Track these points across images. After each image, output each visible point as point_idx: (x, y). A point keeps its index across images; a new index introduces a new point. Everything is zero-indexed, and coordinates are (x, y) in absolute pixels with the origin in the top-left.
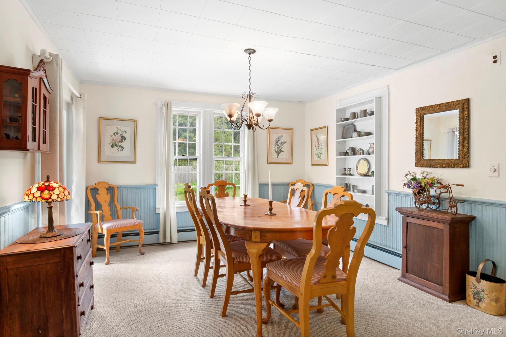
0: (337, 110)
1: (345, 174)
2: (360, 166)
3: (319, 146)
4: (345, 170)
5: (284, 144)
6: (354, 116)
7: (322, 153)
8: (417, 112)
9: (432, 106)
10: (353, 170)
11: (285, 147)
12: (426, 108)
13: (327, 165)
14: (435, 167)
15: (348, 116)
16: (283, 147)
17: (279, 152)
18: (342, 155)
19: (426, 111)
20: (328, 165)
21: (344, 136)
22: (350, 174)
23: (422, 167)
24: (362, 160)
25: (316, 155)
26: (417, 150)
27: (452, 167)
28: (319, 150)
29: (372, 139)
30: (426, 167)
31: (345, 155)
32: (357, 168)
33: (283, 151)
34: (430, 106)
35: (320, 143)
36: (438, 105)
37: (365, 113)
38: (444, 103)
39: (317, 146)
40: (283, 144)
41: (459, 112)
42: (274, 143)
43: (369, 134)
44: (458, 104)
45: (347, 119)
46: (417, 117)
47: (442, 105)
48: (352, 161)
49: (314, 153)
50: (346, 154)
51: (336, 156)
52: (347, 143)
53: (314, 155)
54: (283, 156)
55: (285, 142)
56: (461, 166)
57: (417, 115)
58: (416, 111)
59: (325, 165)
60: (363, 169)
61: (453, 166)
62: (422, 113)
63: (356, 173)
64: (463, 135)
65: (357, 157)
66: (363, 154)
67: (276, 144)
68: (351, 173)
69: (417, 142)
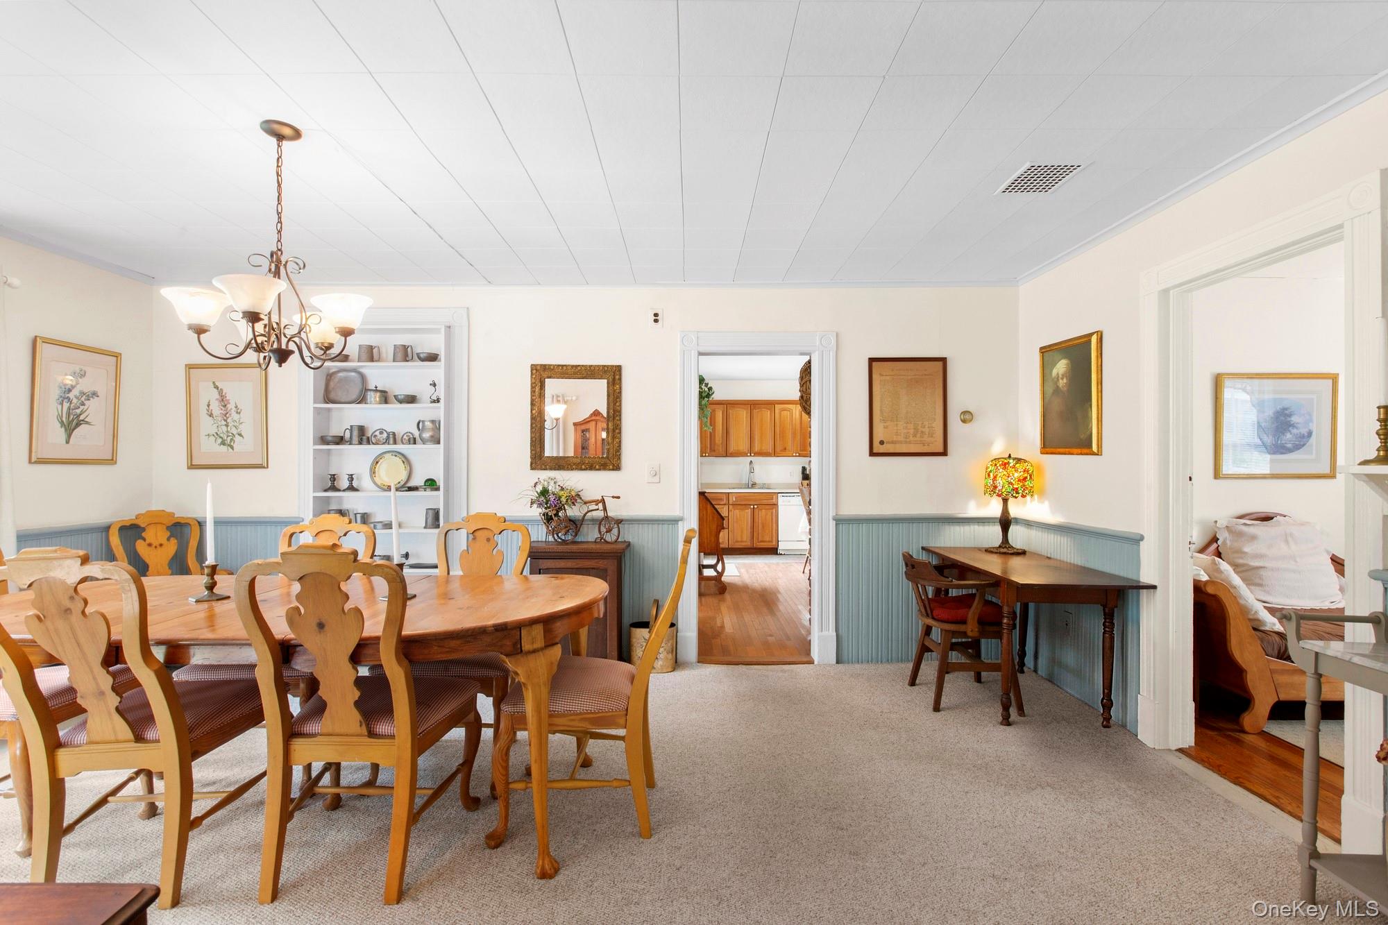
1: (335, 489)
2: (383, 468)
3: (225, 416)
4: (333, 478)
5: (89, 400)
6: (369, 353)
7: (240, 435)
8: (534, 371)
9: (563, 366)
10: (362, 479)
11: (95, 411)
12: (552, 367)
13: (264, 467)
14: (568, 469)
16: (86, 407)
17: (71, 424)
18: (327, 443)
19: (553, 372)
20: (268, 467)
21: (332, 397)
22: (352, 488)
23: (545, 470)
24: (388, 457)
25: (212, 439)
26: (534, 439)
27: (597, 470)
28: (227, 426)
30: (551, 469)
31: (338, 444)
32: (373, 473)
33: (87, 423)
34: (559, 365)
35: (231, 406)
36: (573, 366)
37: (406, 354)
38: (583, 366)
39: (217, 413)
40: (85, 400)
41: (608, 383)
42: (57, 393)
43: (411, 400)
44: (605, 372)
45: (344, 359)
46: (533, 381)
47: (579, 368)
48: (354, 460)
49: (203, 432)
50: (340, 440)
51: (315, 444)
52: (335, 414)
53: (203, 439)
54: (89, 439)
55: (95, 394)
56: (611, 467)
57: (534, 376)
58: (532, 370)
59: (257, 466)
60: (393, 474)
61: (597, 467)
62: (544, 375)
63: (367, 483)
64: (614, 420)
65: (374, 450)
66: (395, 443)
67: (64, 399)
68: (355, 484)
69: (534, 425)
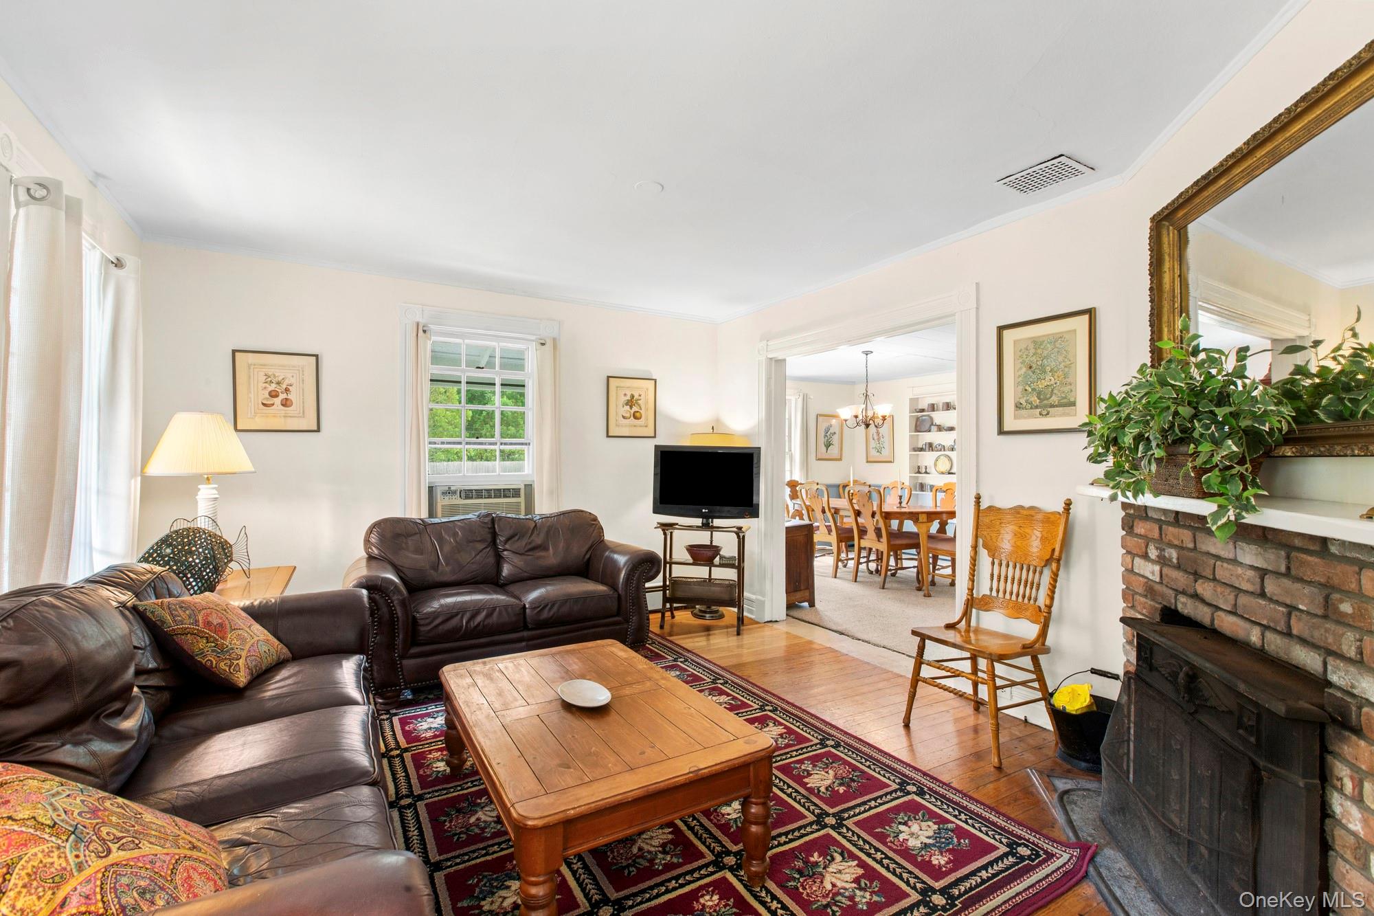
0: (911, 399)
1: (919, 472)
2: (940, 463)
3: (879, 439)
4: (919, 467)
6: (933, 408)
7: (884, 448)
10: (930, 468)
11: (835, 440)
15: (925, 407)
16: (832, 438)
17: (828, 445)
18: (915, 451)
20: (894, 462)
21: (918, 429)
22: (926, 473)
24: (942, 457)
25: (874, 451)
28: (879, 444)
29: (953, 435)
31: (920, 451)
32: (935, 465)
33: (833, 444)
35: (880, 436)
37: (948, 406)
39: (876, 438)
42: (823, 434)
43: (952, 429)
45: (923, 410)
48: (928, 458)
50: (921, 449)
51: (910, 451)
52: (920, 437)
53: (872, 450)
54: (834, 451)
55: (835, 433)
59: (891, 462)
60: (944, 465)
63: (933, 470)
65: (936, 454)
66: (945, 450)
67: (826, 436)
68: (928, 470)
